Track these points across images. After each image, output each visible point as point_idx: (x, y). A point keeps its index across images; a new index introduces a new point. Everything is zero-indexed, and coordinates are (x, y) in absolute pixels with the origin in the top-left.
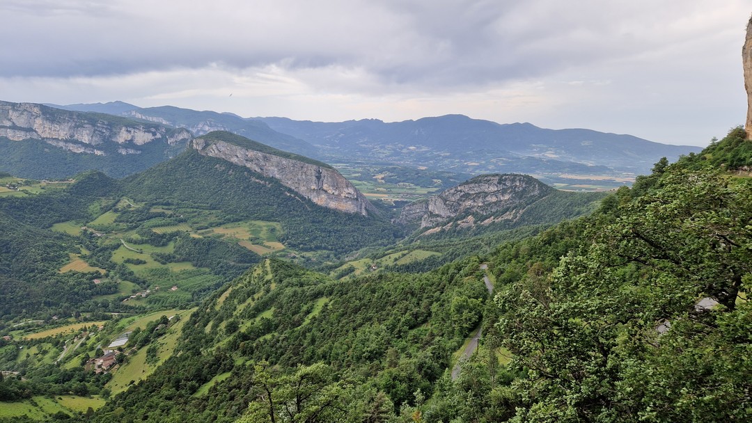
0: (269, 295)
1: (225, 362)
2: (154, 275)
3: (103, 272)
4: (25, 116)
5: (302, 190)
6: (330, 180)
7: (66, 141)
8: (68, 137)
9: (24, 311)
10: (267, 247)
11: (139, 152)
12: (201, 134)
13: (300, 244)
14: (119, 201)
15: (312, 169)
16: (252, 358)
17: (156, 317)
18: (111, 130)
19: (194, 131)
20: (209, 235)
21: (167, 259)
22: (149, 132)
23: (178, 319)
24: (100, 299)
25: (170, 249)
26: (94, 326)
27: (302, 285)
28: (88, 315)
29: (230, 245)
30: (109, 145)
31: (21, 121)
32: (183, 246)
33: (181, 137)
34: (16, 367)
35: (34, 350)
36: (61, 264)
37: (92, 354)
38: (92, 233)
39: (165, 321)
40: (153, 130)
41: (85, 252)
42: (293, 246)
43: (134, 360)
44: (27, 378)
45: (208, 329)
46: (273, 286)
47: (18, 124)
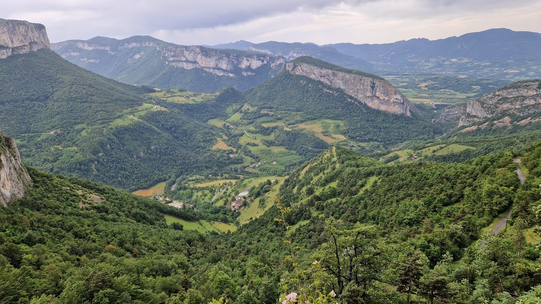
0: (335, 171)
1: (306, 213)
2: (263, 153)
3: (235, 150)
4: (192, 54)
5: (360, 97)
6: (382, 88)
7: (214, 68)
8: (214, 66)
9: (195, 170)
10: (333, 138)
11: (254, 74)
12: (291, 59)
13: (357, 137)
14: (243, 106)
15: (368, 81)
16: (323, 213)
17: (264, 180)
18: (238, 60)
19: (287, 57)
20: (296, 129)
21: (270, 144)
22: (259, 60)
23: (277, 182)
24: (233, 166)
25: (272, 137)
26: (230, 182)
27: (358, 166)
28: (227, 176)
29: (309, 136)
30: (237, 70)
31: (190, 57)
32: (280, 135)
33: (279, 62)
34: (191, 202)
35: (200, 193)
36: (213, 144)
37: (230, 199)
38: (228, 126)
39: (269, 183)
40: (262, 58)
41: (225, 137)
42: (352, 138)
43: (252, 205)
44: (197, 209)
45: (295, 191)
46: (338, 166)
47: (189, 59)
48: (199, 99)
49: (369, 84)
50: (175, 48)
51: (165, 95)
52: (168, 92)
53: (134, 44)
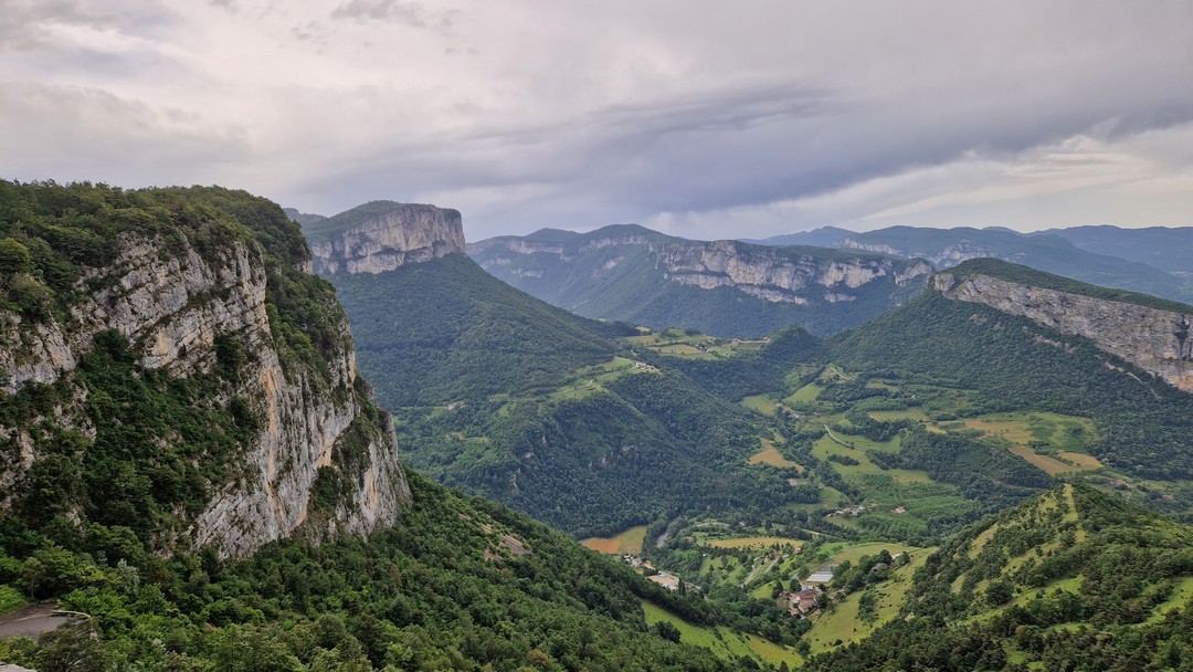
0: (1073, 550)
1: (990, 652)
2: (869, 484)
3: (801, 469)
4: (718, 258)
5: (1143, 359)
7: (762, 287)
8: (764, 281)
9: (709, 508)
10: (1064, 461)
11: (853, 298)
12: (948, 265)
13: (1136, 463)
14: (823, 369)
15: (1168, 320)
16: (1040, 659)
17: (873, 550)
18: (817, 269)
19: (936, 261)
20: (957, 430)
21: (889, 462)
22: (868, 267)
23: (906, 560)
24: (797, 508)
25: (894, 446)
26: (788, 545)
27: (1143, 544)
28: (781, 528)
29: (995, 452)
30: (813, 290)
31: (714, 264)
32: (915, 444)
33: (915, 273)
34: (699, 580)
35: (717, 562)
36: (751, 452)
37: (786, 585)
38: (788, 414)
39: (886, 558)
40: (874, 264)
41: (779, 439)
42: (1122, 466)
43: (841, 607)
44: (711, 597)
45: (957, 587)
46: (1081, 536)
47: (710, 268)
48: (726, 352)
49: (1170, 327)
50: (685, 247)
51: (657, 341)
52: (665, 334)
53: (607, 242)
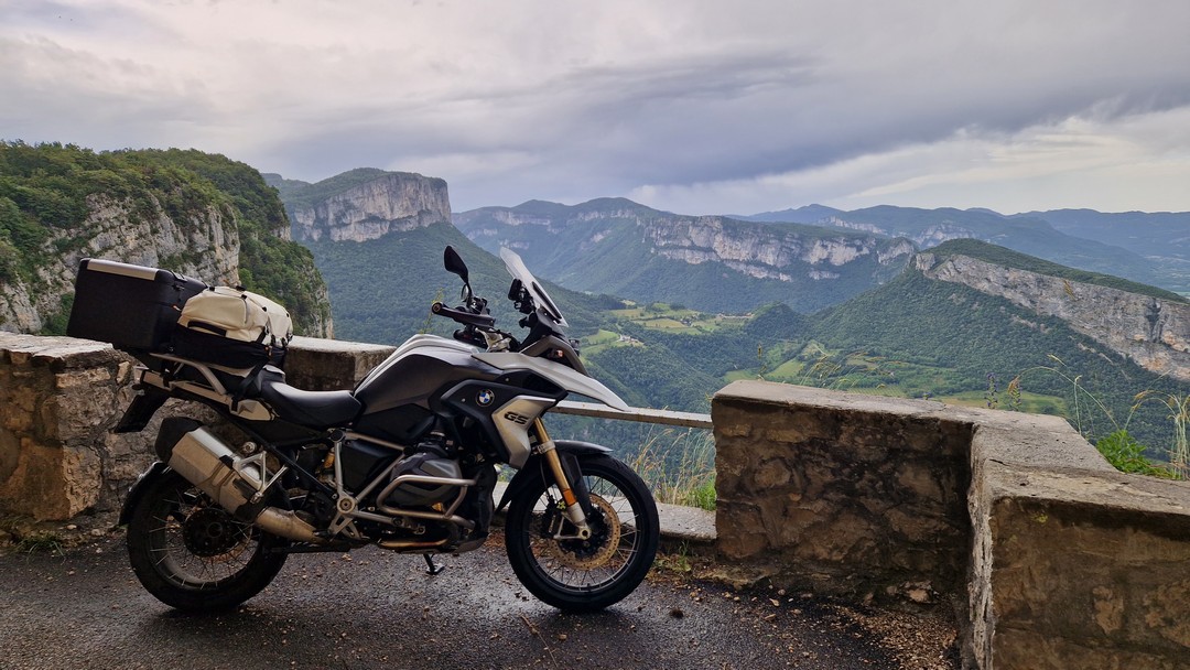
4: (704, 233)
5: (1115, 341)
6: (1178, 323)
7: (748, 263)
8: (749, 257)
11: (837, 276)
12: (931, 245)
14: (805, 345)
15: (1139, 303)
18: (802, 247)
19: (920, 241)
22: (852, 246)
30: (797, 267)
31: (699, 238)
33: (898, 252)
40: (858, 242)
47: (697, 243)
48: (710, 327)
49: (1142, 309)
50: (673, 221)
51: (642, 315)
52: (650, 308)
53: (595, 215)
